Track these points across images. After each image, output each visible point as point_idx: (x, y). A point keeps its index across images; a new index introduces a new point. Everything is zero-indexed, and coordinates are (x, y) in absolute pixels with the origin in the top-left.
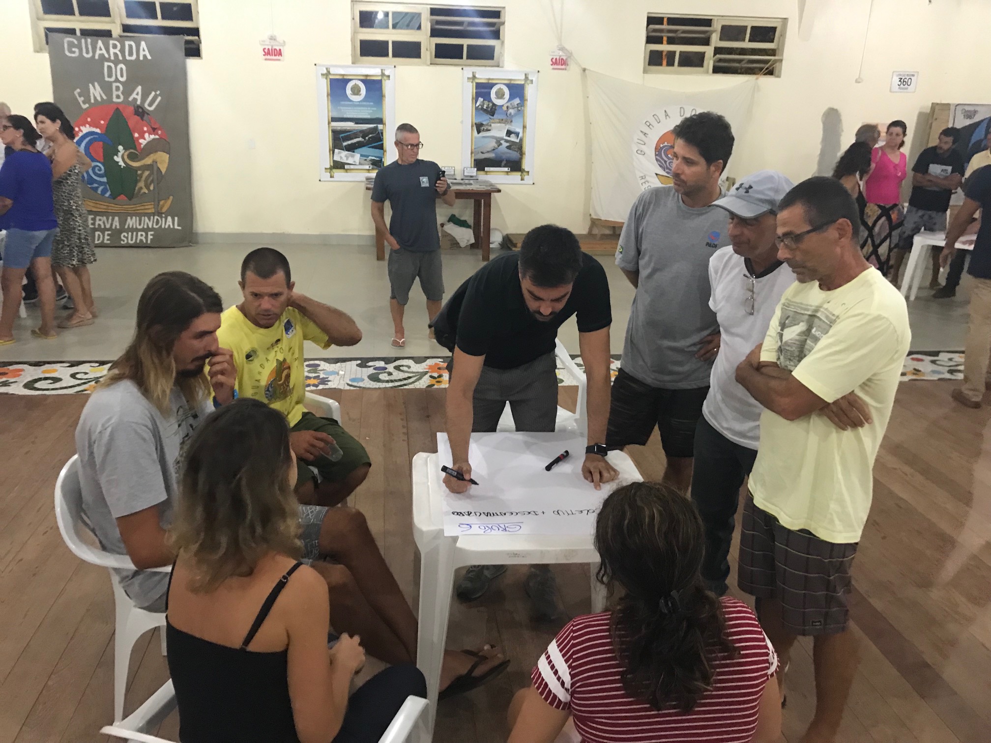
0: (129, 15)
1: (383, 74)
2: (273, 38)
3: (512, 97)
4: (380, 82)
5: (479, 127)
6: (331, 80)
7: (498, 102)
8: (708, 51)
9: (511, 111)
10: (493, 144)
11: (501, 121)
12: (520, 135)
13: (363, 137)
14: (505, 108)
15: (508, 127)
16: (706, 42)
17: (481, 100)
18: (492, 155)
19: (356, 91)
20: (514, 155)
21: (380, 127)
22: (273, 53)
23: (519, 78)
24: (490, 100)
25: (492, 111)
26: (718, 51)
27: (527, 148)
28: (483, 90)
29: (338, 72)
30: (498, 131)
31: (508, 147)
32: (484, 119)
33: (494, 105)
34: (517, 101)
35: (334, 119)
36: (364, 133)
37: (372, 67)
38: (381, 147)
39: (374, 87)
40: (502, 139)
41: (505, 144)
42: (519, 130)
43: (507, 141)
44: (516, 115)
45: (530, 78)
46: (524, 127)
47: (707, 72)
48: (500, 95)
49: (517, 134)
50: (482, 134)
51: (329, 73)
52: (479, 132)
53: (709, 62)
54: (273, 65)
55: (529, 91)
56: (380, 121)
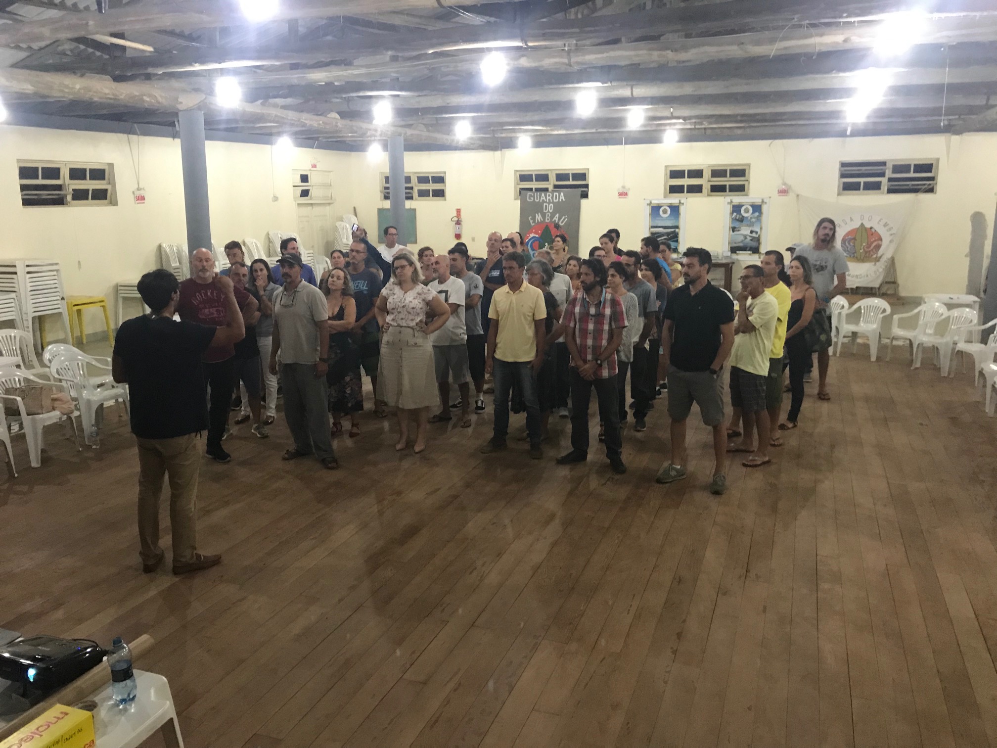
0: (557, 180)
1: (680, 203)
2: (624, 187)
3: (754, 212)
4: (678, 206)
5: (734, 229)
6: (652, 207)
7: (745, 215)
8: (884, 181)
9: (753, 220)
10: (742, 238)
11: (748, 225)
12: (759, 233)
13: (668, 236)
14: (749, 218)
15: (751, 229)
16: (882, 175)
17: (735, 214)
18: (741, 245)
19: (665, 212)
20: (754, 244)
21: (677, 230)
22: (623, 194)
23: (758, 201)
24: (741, 214)
25: (742, 220)
26: (890, 180)
27: (762, 240)
28: (737, 208)
29: (655, 202)
30: (745, 231)
31: (751, 240)
32: (737, 224)
33: (743, 217)
34: (757, 214)
35: (652, 227)
36: (668, 234)
37: (674, 199)
38: (677, 241)
39: (675, 210)
40: (747, 235)
41: (749, 238)
42: (758, 230)
43: (750, 236)
44: (756, 221)
45: (765, 201)
46: (761, 228)
47: (883, 193)
48: (747, 211)
49: (757, 233)
50: (736, 233)
51: (651, 203)
52: (733, 231)
53: (885, 187)
54: (622, 200)
55: (765, 208)
56: (677, 227)
